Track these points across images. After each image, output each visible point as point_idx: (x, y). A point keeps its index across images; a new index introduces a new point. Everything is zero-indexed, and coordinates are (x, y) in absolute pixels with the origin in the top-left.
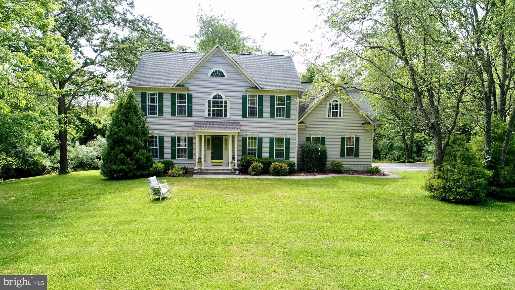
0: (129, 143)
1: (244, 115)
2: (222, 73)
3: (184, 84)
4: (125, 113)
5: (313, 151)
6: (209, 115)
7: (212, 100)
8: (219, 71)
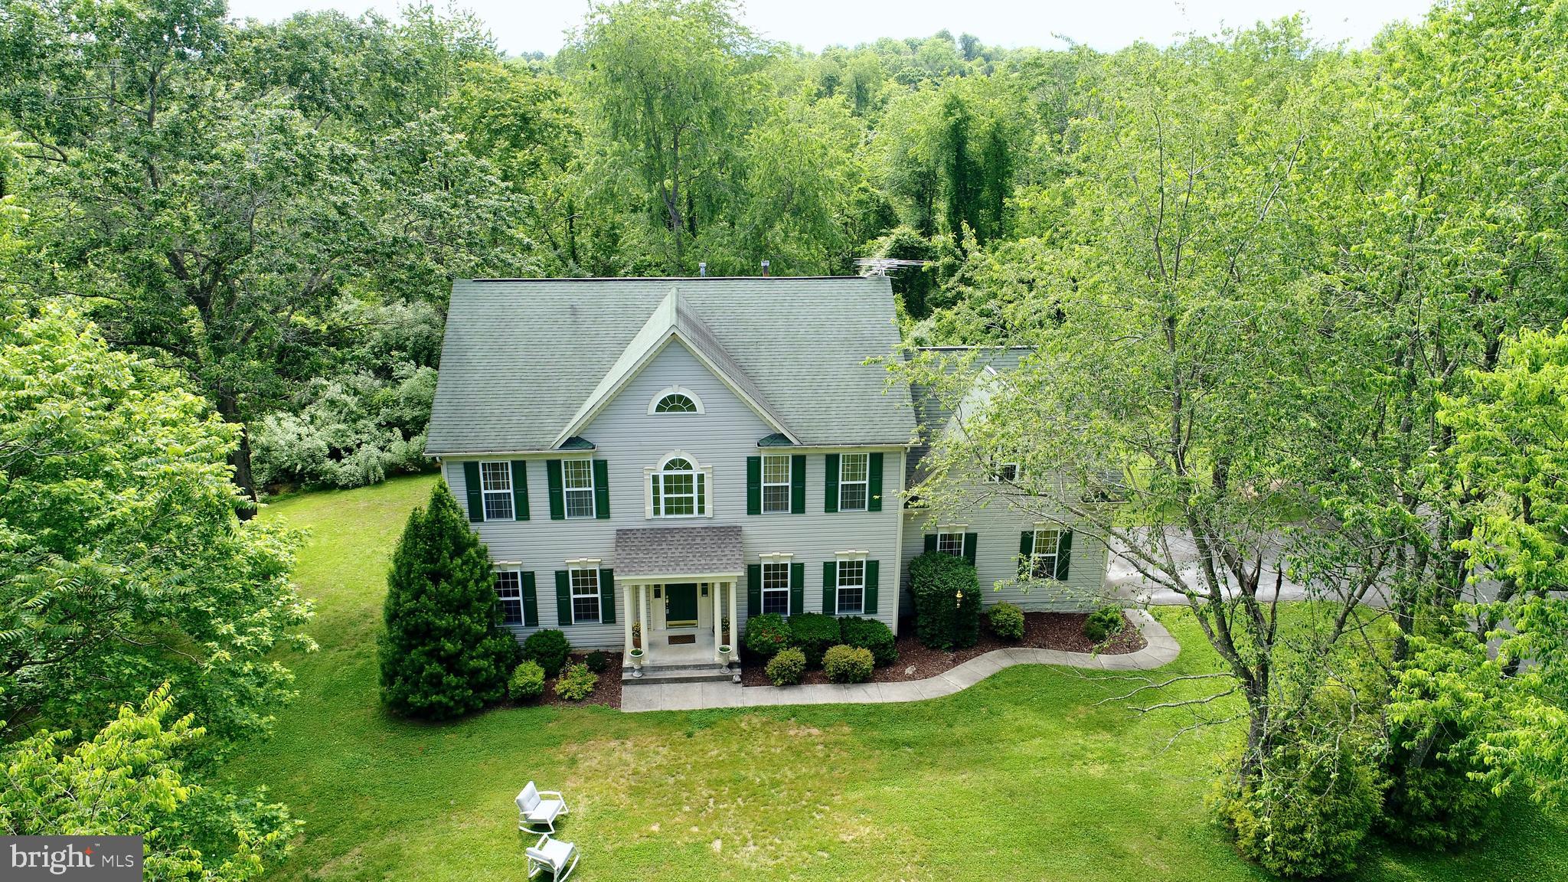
0: (448, 633)
1: (753, 508)
2: (688, 401)
3: (582, 436)
4: (428, 552)
5: (942, 597)
6: (657, 511)
7: (662, 474)
8: (681, 397)
